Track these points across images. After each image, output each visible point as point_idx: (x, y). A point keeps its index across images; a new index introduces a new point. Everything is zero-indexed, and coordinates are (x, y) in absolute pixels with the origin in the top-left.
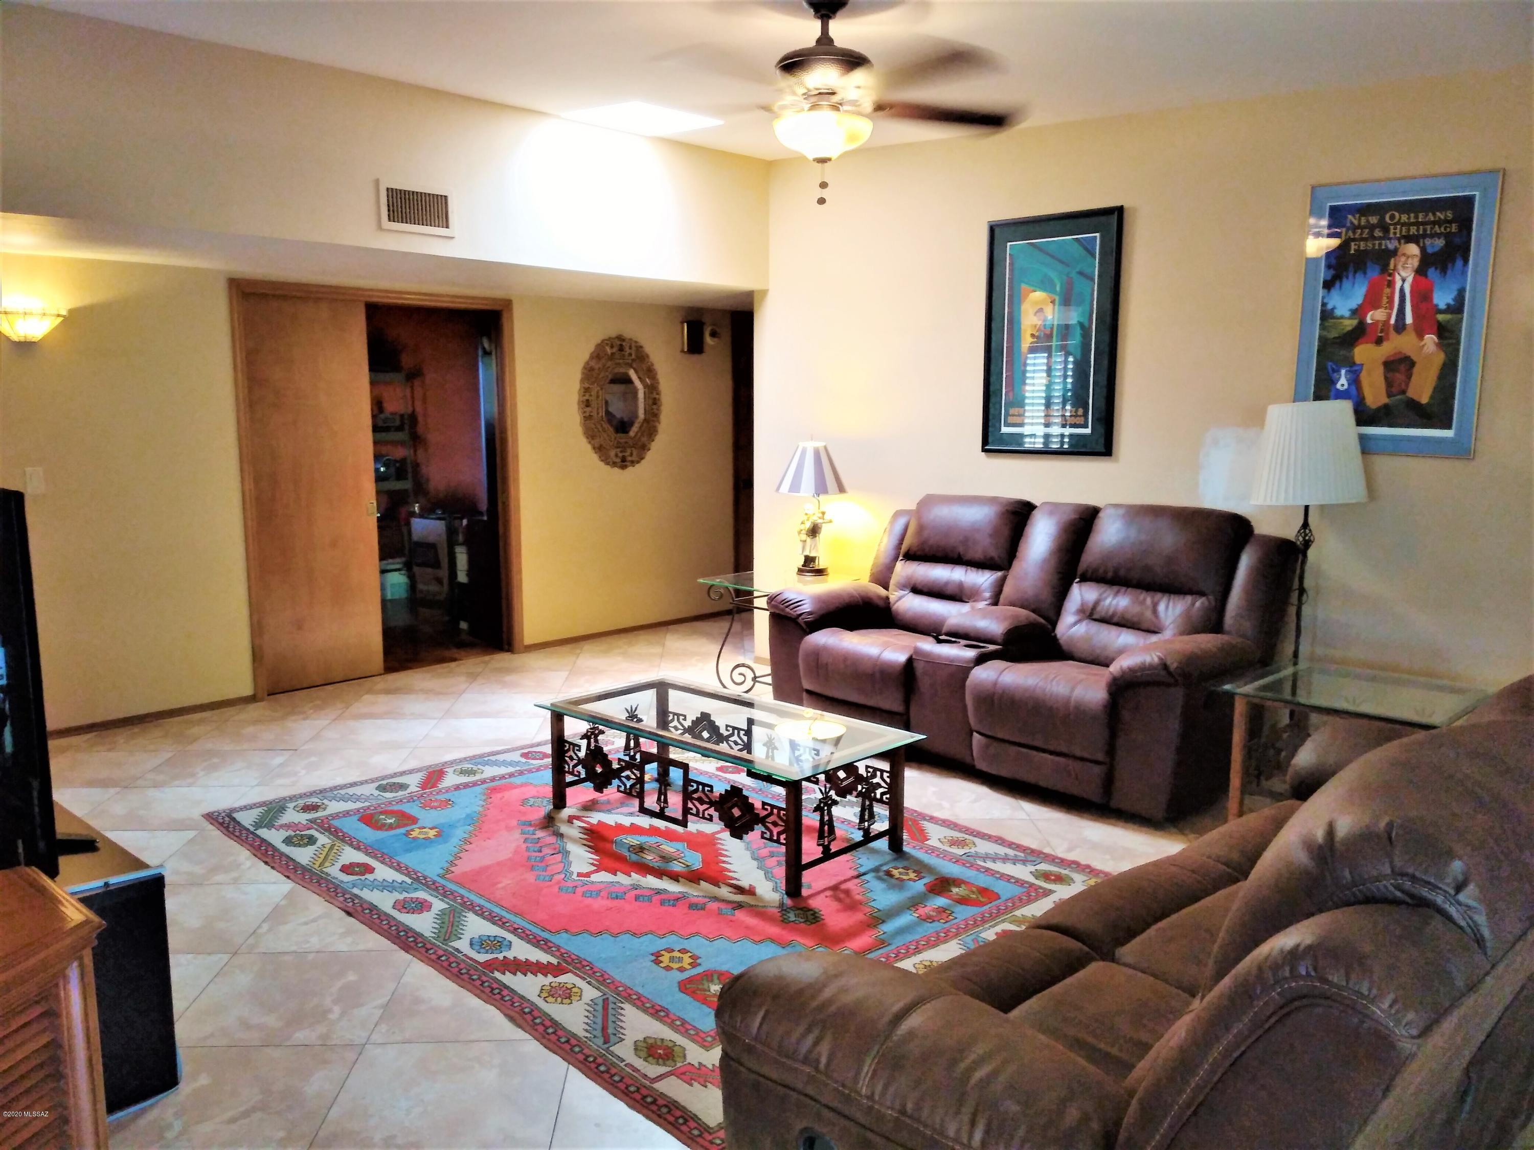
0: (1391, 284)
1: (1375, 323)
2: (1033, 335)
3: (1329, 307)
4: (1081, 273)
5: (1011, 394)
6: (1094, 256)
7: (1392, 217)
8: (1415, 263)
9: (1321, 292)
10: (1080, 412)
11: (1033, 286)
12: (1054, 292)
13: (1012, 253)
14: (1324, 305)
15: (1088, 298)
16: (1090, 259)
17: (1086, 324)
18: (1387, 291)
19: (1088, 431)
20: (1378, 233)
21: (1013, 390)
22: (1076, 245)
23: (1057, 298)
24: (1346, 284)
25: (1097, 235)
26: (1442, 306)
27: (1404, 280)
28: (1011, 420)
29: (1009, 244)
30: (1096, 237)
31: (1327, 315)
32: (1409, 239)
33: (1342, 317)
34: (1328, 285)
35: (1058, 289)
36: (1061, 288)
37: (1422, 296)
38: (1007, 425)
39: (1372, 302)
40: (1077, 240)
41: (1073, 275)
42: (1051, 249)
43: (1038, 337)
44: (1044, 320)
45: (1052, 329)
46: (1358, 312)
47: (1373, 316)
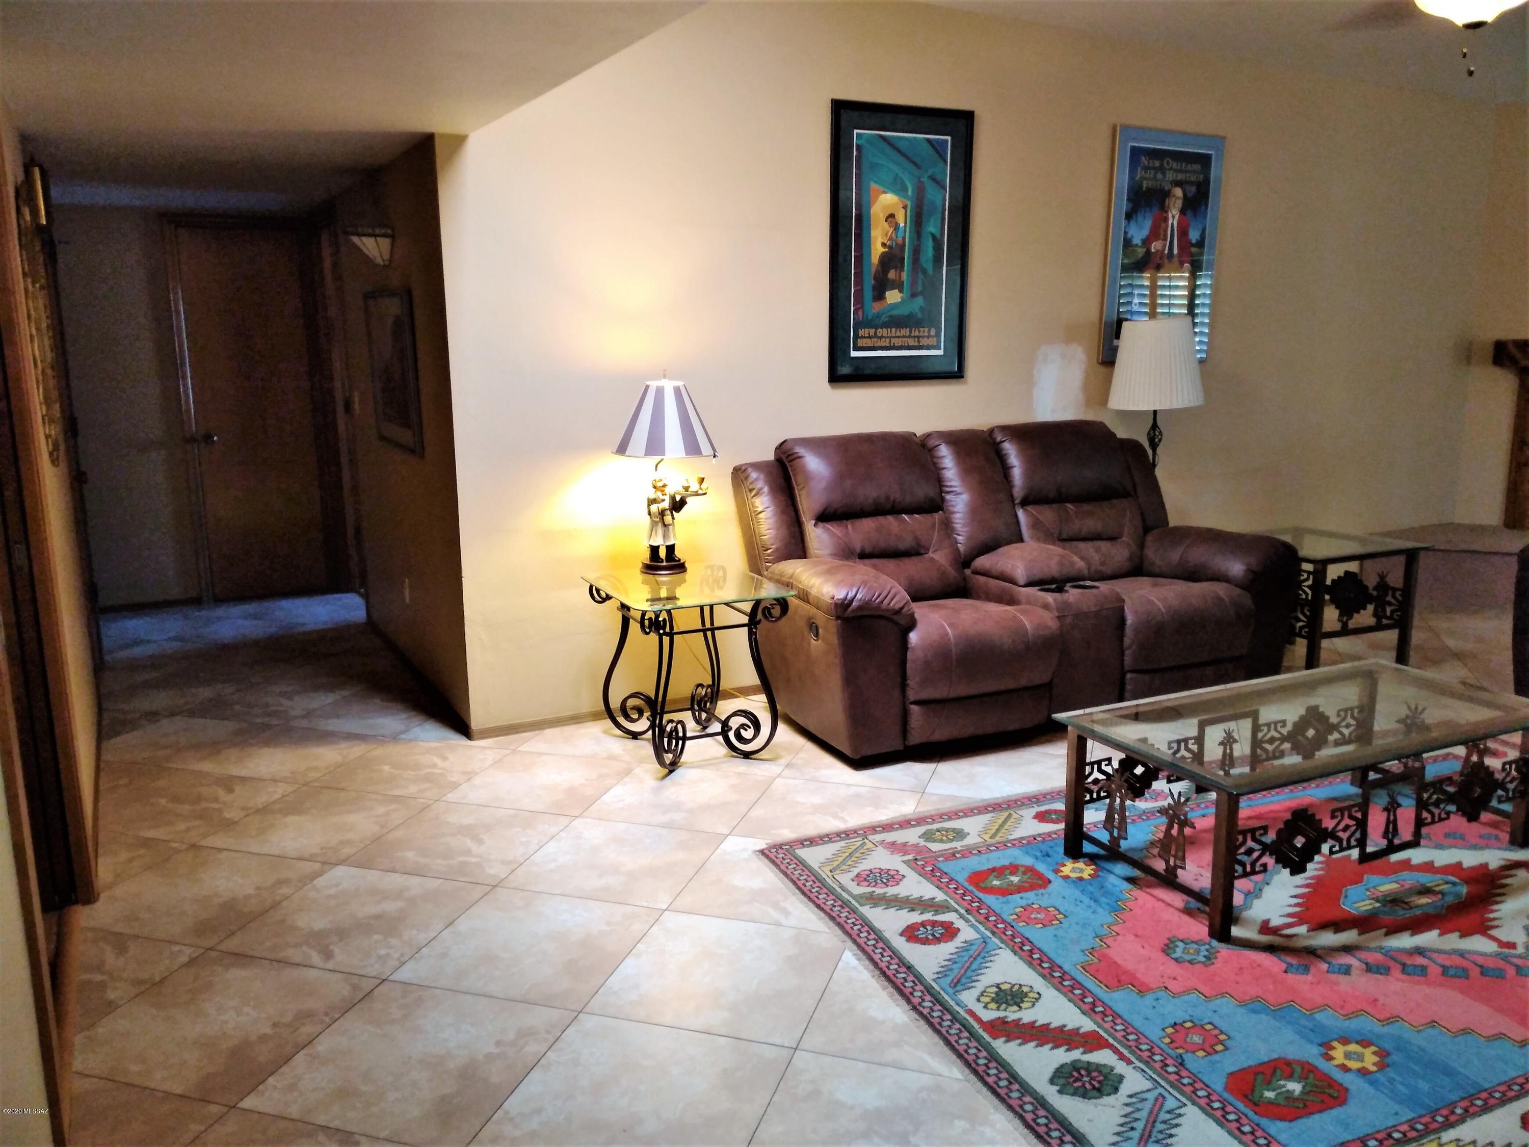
0: (1166, 220)
1: (1157, 251)
2: (884, 245)
3: (1129, 236)
4: (933, 179)
5: (860, 313)
6: (946, 162)
7: (1168, 163)
8: (1179, 204)
9: (1124, 222)
10: (933, 332)
11: (884, 186)
12: (906, 197)
13: (860, 142)
14: (1126, 233)
15: (940, 209)
16: (941, 165)
17: (938, 236)
18: (1163, 225)
19: (940, 352)
20: (1159, 176)
21: (862, 307)
22: (926, 145)
23: (909, 204)
24: (1140, 218)
25: (949, 138)
26: (1194, 241)
27: (1173, 217)
28: (861, 343)
29: (856, 131)
30: (947, 141)
31: (1127, 243)
32: (1178, 184)
33: (1137, 245)
34: (1129, 216)
35: (910, 193)
36: (913, 190)
37: (1183, 232)
38: (856, 349)
39: (1156, 233)
40: (928, 140)
41: (925, 179)
42: (902, 145)
43: (890, 247)
44: (896, 228)
45: (904, 238)
46: (1146, 242)
47: (1155, 246)
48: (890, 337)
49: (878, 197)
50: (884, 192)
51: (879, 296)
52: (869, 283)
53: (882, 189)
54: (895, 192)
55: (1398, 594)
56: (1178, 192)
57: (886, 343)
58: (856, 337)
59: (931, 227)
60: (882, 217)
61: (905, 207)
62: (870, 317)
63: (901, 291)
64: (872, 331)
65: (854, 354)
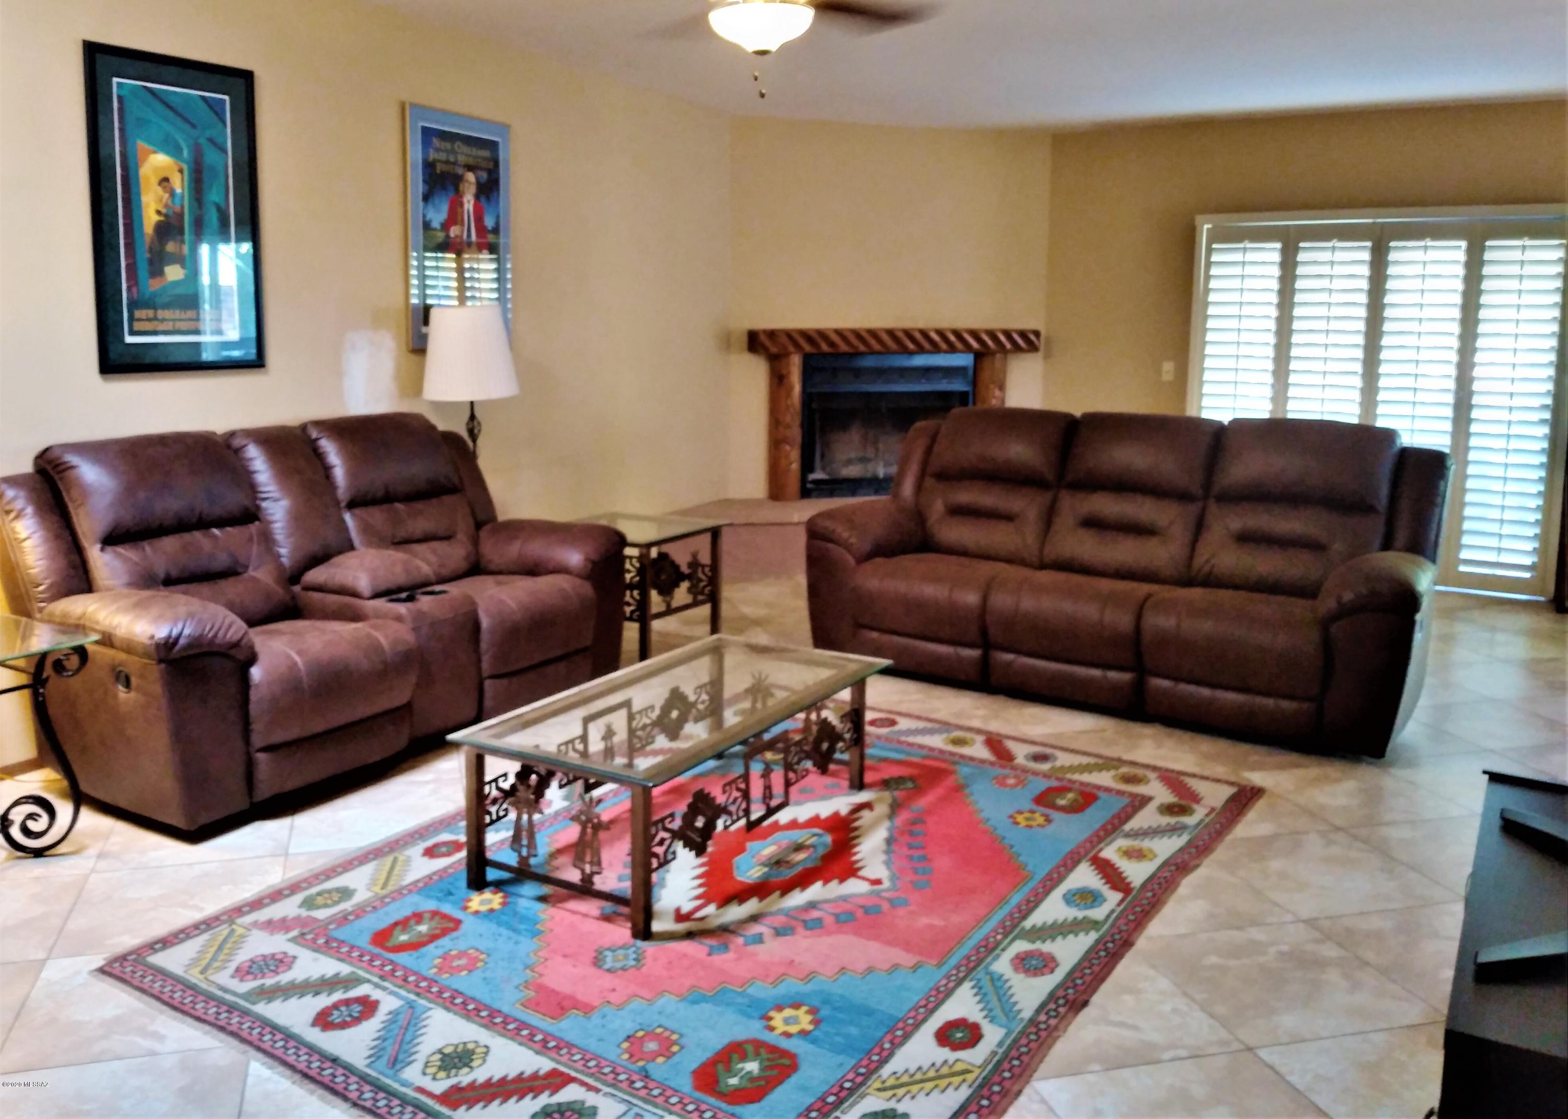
0: (462, 205)
1: (457, 237)
2: (159, 212)
3: (428, 218)
4: (211, 141)
5: (134, 290)
6: (224, 123)
7: (459, 146)
8: (473, 189)
9: (421, 204)
10: (224, 315)
11: (154, 145)
12: (183, 160)
13: (123, 93)
14: (424, 216)
15: (223, 176)
16: (220, 125)
17: (223, 205)
18: (460, 210)
20: (452, 159)
21: (136, 284)
22: (201, 104)
23: (185, 167)
24: (437, 201)
25: (226, 98)
26: (490, 228)
27: (469, 202)
28: (137, 326)
29: (115, 80)
30: (224, 101)
31: (427, 226)
32: (470, 168)
34: (426, 198)
35: (185, 153)
36: (189, 152)
37: (479, 219)
38: (132, 333)
39: (454, 218)
40: (203, 98)
41: (202, 141)
42: (172, 100)
43: (166, 216)
44: (172, 193)
45: (182, 207)
46: (446, 226)
47: (454, 231)
48: (174, 320)
49: (145, 159)
50: (155, 152)
51: (156, 271)
52: (143, 255)
53: (151, 148)
54: (167, 153)
55: (707, 570)
56: (471, 177)
57: (168, 326)
58: (131, 319)
59: (213, 196)
60: (154, 181)
61: (181, 171)
62: (147, 296)
63: (183, 267)
64: (150, 313)
65: (129, 339)
